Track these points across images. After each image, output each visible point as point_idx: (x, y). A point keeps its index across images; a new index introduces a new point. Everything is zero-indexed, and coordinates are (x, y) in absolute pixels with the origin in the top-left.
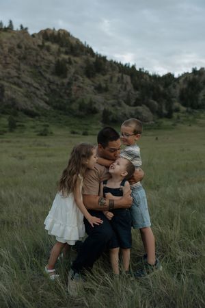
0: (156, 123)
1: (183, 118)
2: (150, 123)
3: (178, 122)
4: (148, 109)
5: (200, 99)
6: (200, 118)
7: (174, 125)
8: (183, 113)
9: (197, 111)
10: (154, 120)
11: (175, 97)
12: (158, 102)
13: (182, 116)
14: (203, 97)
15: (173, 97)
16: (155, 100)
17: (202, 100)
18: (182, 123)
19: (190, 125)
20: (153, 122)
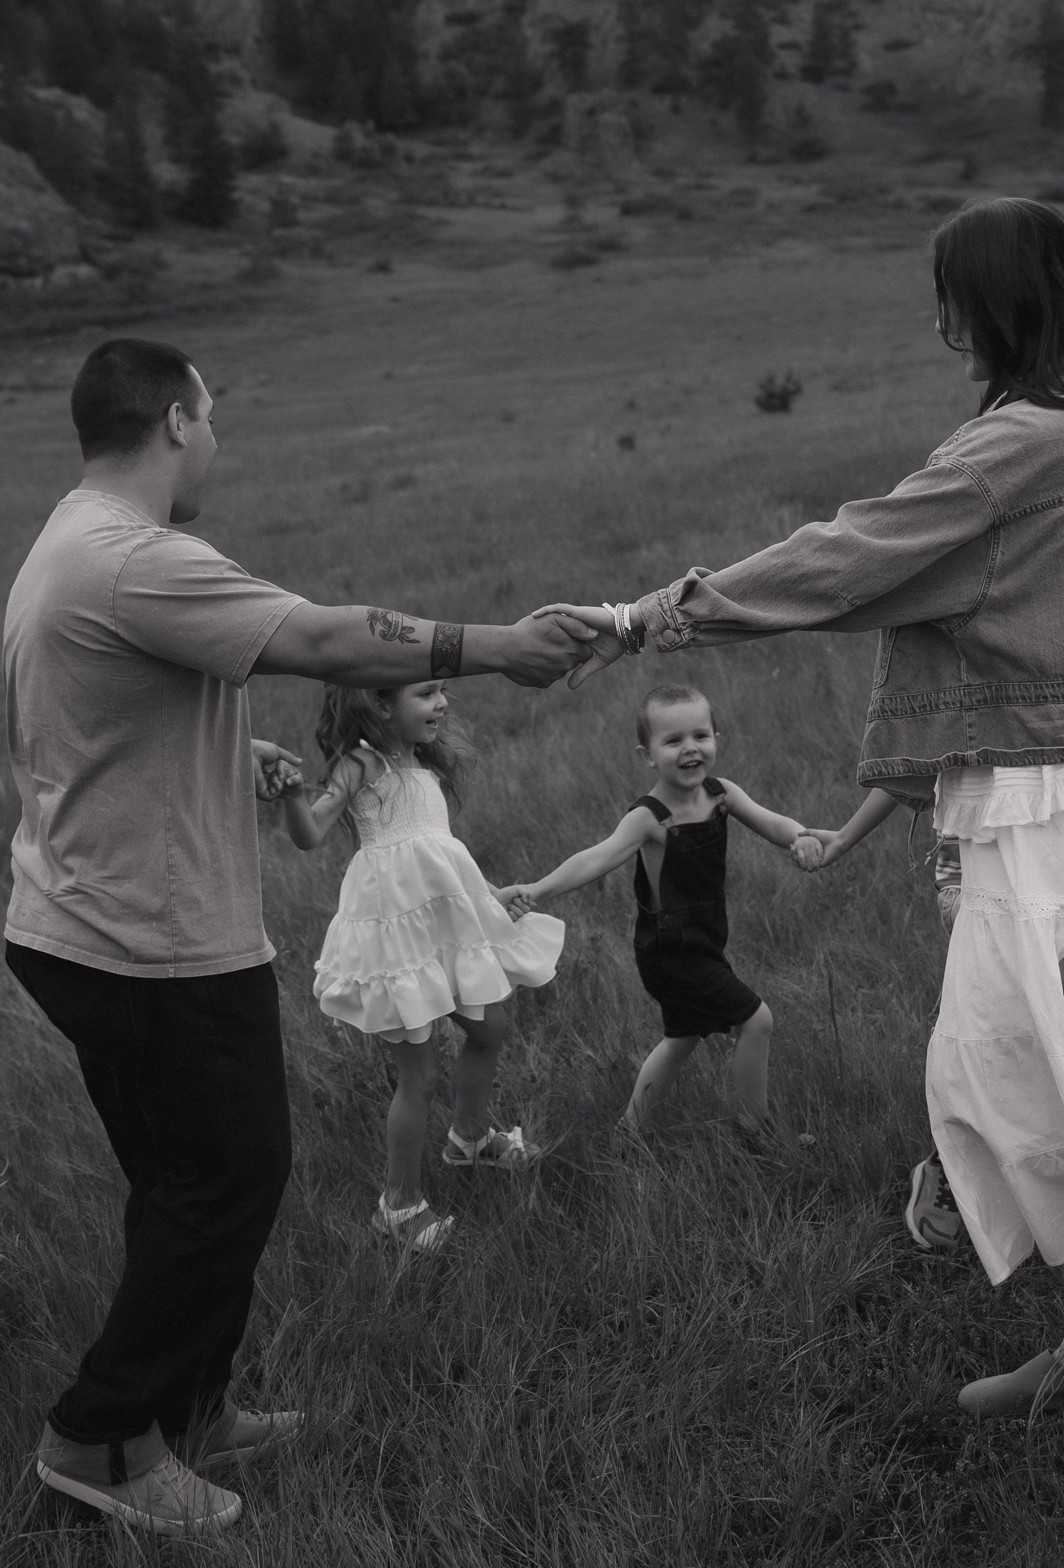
0: (110, 273)
1: (324, 212)
2: (61, 275)
3: (284, 251)
4: (25, 163)
5: (431, 45)
6: (450, 200)
7: (254, 275)
8: (312, 171)
9: (420, 148)
10: (86, 257)
11: (234, 50)
12: (102, 100)
13: (310, 199)
14: (449, 34)
15: (212, 50)
16: (73, 87)
17: (446, 56)
18: (317, 252)
19: (383, 268)
20: (84, 271)
